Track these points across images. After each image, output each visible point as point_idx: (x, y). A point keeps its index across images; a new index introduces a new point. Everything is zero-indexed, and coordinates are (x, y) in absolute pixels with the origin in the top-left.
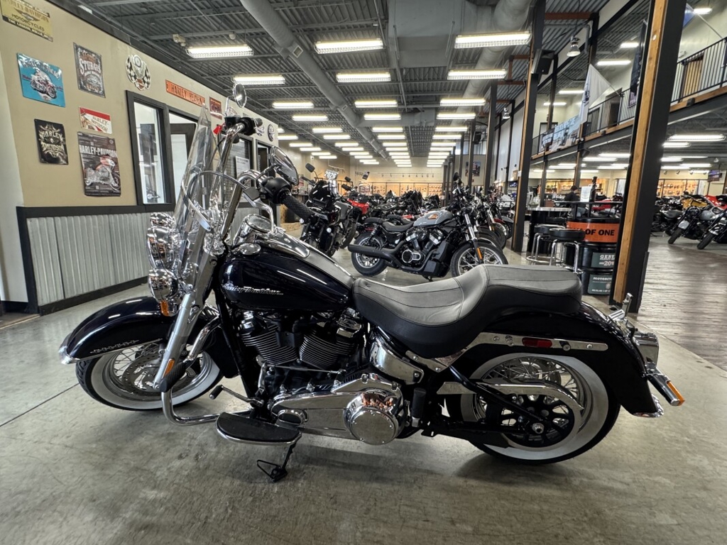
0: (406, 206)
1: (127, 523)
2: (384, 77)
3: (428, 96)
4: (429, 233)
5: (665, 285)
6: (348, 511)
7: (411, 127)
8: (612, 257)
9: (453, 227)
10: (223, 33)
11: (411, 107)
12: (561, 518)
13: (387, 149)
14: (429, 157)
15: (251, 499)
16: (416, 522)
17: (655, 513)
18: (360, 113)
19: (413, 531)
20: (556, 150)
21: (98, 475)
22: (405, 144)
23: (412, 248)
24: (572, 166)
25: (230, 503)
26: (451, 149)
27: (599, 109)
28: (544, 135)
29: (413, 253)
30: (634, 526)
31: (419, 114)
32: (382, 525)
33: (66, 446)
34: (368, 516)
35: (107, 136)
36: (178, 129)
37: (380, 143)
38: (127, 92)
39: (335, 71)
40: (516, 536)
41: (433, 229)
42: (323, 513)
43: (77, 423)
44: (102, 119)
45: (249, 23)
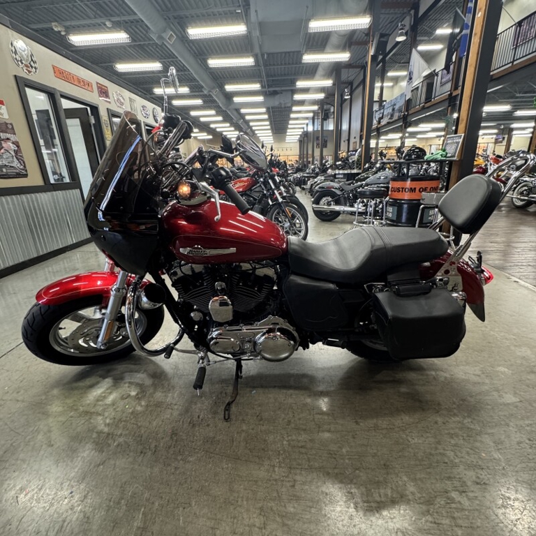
1: (86, 461)
2: (248, 61)
3: (284, 79)
6: (273, 425)
7: (272, 108)
10: (99, 21)
11: (271, 89)
13: (254, 128)
14: (288, 134)
16: (329, 427)
17: (502, 395)
18: (229, 96)
20: (386, 123)
26: (305, 126)
27: (418, 87)
28: (376, 111)
31: (277, 96)
34: (290, 427)
37: (247, 122)
38: (15, 77)
42: (253, 429)
43: (24, 379)
45: (122, 10)
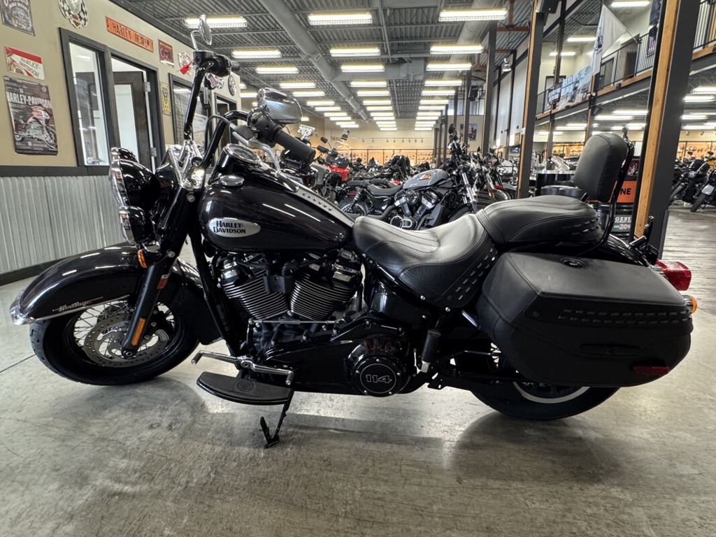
0: (392, 174)
1: (98, 489)
2: (364, 18)
3: (415, 43)
4: (421, 195)
5: (687, 252)
6: (344, 472)
7: (396, 82)
8: (628, 219)
9: (449, 188)
11: (396, 56)
12: (575, 472)
13: (369, 109)
14: (418, 118)
15: (236, 463)
16: (419, 480)
17: (675, 464)
18: (335, 64)
19: (416, 488)
20: (564, 107)
21: (59, 446)
22: (389, 102)
23: (402, 214)
24: (583, 126)
25: (212, 468)
26: (443, 108)
27: (613, 59)
28: (550, 90)
29: (403, 220)
30: (653, 477)
31: (406, 64)
32: (382, 483)
33: (19, 420)
34: (366, 476)
35: (38, 82)
36: (122, 78)
37: (359, 100)
38: (60, 29)
39: (305, 12)
40: (528, 489)
41: (425, 191)
42: (316, 475)
43: (28, 397)
44: (32, 62)
